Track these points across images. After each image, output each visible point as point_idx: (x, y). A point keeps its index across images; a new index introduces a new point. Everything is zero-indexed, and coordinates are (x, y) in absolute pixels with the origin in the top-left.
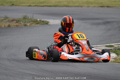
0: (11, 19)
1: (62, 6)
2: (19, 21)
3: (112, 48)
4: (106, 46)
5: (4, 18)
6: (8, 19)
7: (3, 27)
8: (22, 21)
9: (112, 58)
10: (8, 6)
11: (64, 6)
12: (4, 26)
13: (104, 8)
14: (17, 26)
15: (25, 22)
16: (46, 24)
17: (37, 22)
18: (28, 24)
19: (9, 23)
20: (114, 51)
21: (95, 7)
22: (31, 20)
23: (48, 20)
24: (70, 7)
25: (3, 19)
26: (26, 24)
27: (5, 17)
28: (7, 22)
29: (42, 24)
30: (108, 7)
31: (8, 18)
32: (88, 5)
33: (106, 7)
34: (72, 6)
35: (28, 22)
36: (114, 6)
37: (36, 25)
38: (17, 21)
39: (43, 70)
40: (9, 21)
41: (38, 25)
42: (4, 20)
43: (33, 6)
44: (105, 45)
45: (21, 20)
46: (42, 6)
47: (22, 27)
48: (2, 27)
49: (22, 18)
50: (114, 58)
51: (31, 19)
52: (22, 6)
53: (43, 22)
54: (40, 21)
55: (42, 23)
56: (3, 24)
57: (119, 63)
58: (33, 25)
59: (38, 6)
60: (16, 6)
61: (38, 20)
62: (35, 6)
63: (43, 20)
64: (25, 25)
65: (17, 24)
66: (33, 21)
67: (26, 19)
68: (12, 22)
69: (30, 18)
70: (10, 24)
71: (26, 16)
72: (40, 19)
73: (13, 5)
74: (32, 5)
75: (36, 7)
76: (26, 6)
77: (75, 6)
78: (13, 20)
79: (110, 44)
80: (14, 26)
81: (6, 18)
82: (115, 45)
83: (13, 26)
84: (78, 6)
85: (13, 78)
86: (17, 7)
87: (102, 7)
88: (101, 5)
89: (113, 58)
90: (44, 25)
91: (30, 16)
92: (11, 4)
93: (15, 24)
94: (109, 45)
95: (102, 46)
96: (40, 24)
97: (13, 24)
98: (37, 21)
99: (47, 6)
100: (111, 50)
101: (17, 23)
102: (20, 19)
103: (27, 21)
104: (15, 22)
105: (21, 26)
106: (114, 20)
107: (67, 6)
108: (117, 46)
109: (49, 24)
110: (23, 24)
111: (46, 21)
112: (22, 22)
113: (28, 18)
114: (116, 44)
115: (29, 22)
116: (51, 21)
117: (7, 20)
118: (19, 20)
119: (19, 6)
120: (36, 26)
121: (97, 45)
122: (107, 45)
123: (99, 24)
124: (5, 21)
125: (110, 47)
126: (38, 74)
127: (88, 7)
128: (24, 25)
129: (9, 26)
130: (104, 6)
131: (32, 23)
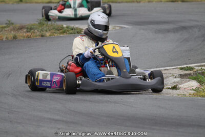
0: (18, 25)
2: (31, 29)
3: (191, 72)
4: (181, 69)
5: (6, 24)
6: (13, 25)
7: (5, 39)
8: (36, 28)
9: (191, 88)
10: (13, 4)
12: (7, 38)
14: (29, 37)
15: (42, 30)
16: (78, 33)
17: (62, 30)
18: (48, 34)
19: (14, 33)
20: (195, 76)
21: (161, 2)
22: (52, 27)
24: (119, 3)
25: (4, 25)
26: (44, 33)
27: (8, 22)
28: (11, 30)
29: (71, 33)
30: (183, 1)
33: (180, 2)
34: (122, 2)
35: (46, 31)
37: (61, 35)
38: (28, 28)
39: (73, 111)
40: (14, 29)
41: (65, 35)
42: (5, 27)
44: (179, 67)
47: (37, 39)
48: (2, 40)
49: (37, 23)
50: (194, 88)
51: (52, 25)
52: (36, 3)
53: (72, 29)
54: (67, 27)
55: (71, 31)
57: (203, 96)
58: (56, 35)
61: (65, 26)
63: (72, 26)
64: (42, 36)
65: (29, 34)
66: (56, 28)
67: (44, 24)
68: (20, 31)
70: (16, 35)
72: (68, 25)
73: (21, 1)
74: (54, 0)
76: (43, 3)
78: (21, 28)
79: (188, 66)
80: (24, 37)
81: (9, 24)
82: (197, 66)
83: (22, 38)
84: (133, 1)
85: (23, 126)
86: (28, 5)
87: (173, 1)
89: (193, 90)
90: (74, 35)
93: (24, 34)
94: (185, 66)
95: (174, 69)
96: (68, 32)
97: (21, 34)
98: (63, 28)
100: (190, 74)
101: (28, 32)
102: (32, 25)
103: (45, 29)
104: (25, 30)
105: (35, 38)
108: (200, 68)
110: (38, 34)
111: (77, 28)
112: (36, 31)
113: (47, 23)
114: (198, 64)
115: (49, 30)
117: (11, 27)
118: (32, 27)
119: (31, 3)
120: (61, 37)
121: (166, 67)
122: (183, 66)
123: (168, 31)
124: (7, 29)
125: (187, 70)
126: (64, 119)
127: (149, 2)
128: (39, 36)
129: (15, 38)
131: (53, 31)
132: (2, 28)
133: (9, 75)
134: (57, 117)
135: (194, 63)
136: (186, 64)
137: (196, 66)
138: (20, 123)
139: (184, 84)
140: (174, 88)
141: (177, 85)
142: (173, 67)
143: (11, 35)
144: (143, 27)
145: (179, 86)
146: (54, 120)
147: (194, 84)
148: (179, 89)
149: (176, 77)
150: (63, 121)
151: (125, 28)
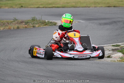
0: (20, 21)
1: (70, 7)
2: (27, 23)
3: (119, 48)
4: (113, 46)
5: (13, 20)
7: (12, 29)
9: (119, 57)
10: (17, 8)
11: (72, 7)
12: (13, 28)
13: (111, 7)
14: (26, 27)
15: (34, 24)
16: (54, 25)
17: (45, 23)
18: (37, 26)
20: (121, 50)
21: (102, 7)
22: (39, 22)
23: (56, 21)
24: (78, 7)
25: (12, 21)
26: (35, 25)
27: (14, 19)
28: (16, 24)
29: (50, 25)
30: (114, 7)
31: (17, 20)
32: (95, 6)
33: (113, 7)
34: (79, 7)
35: (36, 24)
36: (120, 5)
37: (45, 26)
38: (25, 22)
40: (18, 23)
41: (47, 26)
42: (13, 22)
43: (42, 8)
44: (111, 45)
45: (30, 22)
46: (50, 7)
48: (11, 29)
49: (31, 19)
50: (120, 57)
51: (39, 21)
52: (31, 7)
53: (51, 23)
54: (48, 22)
55: (50, 24)
56: (13, 26)
58: (41, 26)
59: (46, 7)
60: (25, 7)
61: (47, 21)
62: (43, 7)
63: (51, 21)
64: (34, 27)
65: (26, 26)
66: (42, 22)
67: (34, 20)
68: (21, 24)
69: (38, 19)
70: (19, 26)
71: (34, 18)
72: (49, 20)
73: (22, 6)
74: (41, 6)
75: (45, 8)
76: (34, 8)
77: (82, 7)
78: (22, 22)
79: (117, 44)
80: (23, 27)
81: (15, 20)
83: (22, 28)
84: (86, 7)
85: (22, 79)
86: (26, 9)
87: (108, 7)
88: (108, 5)
89: (119, 58)
90: (52, 26)
91: (38, 17)
92: (20, 6)
93: (24, 26)
94: (115, 44)
96: (48, 25)
97: (22, 26)
99: (55, 7)
100: (118, 49)
101: (25, 24)
102: (28, 21)
103: (35, 23)
104: (24, 23)
105: (30, 28)
106: (120, 19)
107: (74, 7)
109: (57, 25)
110: (31, 25)
111: (54, 22)
112: (30, 24)
113: (37, 19)
114: (123, 43)
115: (38, 24)
116: (59, 22)
117: (16, 22)
118: (28, 22)
119: (27, 7)
120: (44, 27)
121: (104, 45)
122: (114, 44)
123: (106, 24)
124: (14, 23)
125: (117, 46)
127: (95, 7)
128: (32, 27)
129: (18, 28)
130: (111, 6)
131: (40, 24)
132: (11, 22)
133: (15, 49)
134: (42, 74)
135: (120, 43)
136: (116, 43)
137: (122, 44)
138: (20, 77)
139: (115, 55)
140: (109, 57)
141: (110, 55)
142: (108, 45)
143: (16, 26)
144: (91, 21)
145: (112, 56)
146: (40, 75)
147: (120, 54)
148: (112, 57)
149: (110, 51)
150: (45, 76)
151: (81, 22)
